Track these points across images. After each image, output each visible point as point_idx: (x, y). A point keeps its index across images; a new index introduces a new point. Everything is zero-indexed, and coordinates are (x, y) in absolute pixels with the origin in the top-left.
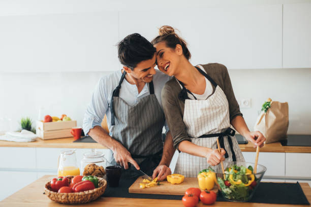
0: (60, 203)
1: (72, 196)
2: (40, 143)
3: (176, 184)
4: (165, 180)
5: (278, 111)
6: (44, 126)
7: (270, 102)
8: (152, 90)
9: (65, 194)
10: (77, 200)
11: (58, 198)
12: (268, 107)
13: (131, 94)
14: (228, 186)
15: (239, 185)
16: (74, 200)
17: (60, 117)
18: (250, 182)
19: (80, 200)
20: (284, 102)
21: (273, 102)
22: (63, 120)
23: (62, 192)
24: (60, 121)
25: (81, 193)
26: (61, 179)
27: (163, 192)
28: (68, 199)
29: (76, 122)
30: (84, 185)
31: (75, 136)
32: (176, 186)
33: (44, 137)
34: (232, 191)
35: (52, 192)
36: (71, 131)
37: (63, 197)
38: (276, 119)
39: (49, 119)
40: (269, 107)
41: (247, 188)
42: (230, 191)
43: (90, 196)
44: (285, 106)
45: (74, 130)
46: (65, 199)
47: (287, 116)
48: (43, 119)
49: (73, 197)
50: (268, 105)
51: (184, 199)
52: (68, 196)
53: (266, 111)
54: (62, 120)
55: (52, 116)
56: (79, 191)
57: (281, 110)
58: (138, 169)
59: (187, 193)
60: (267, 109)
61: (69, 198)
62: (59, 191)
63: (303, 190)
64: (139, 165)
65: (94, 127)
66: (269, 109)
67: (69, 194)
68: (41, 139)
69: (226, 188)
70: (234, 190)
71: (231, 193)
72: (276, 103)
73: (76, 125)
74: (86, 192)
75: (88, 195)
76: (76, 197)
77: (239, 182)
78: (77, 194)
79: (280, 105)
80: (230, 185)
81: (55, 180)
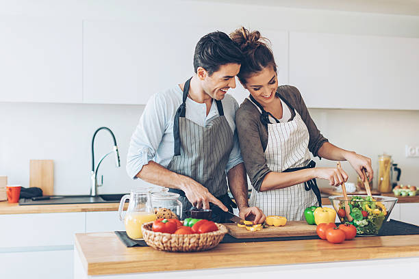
8: (221, 112)
10: (208, 244)
16: (204, 244)
23: (182, 233)
28: (198, 243)
29: (7, 177)
34: (369, 222)
36: (6, 190)
42: (367, 223)
45: (10, 189)
46: (194, 243)
49: (205, 239)
52: (199, 239)
58: (226, 210)
61: (200, 241)
65: (149, 162)
70: (372, 221)
73: (7, 184)
81: (159, 222)
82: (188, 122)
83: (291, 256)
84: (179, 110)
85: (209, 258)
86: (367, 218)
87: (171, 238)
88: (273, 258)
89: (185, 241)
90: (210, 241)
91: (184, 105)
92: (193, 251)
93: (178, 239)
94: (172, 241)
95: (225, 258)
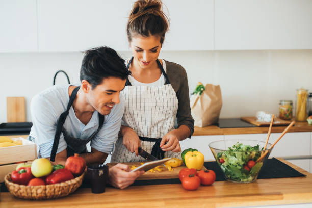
1: (51, 189)
5: (212, 94)
7: (203, 85)
9: (43, 186)
10: (56, 193)
11: (31, 193)
12: (202, 89)
16: (53, 194)
19: (60, 193)
20: (216, 84)
21: (208, 85)
25: (62, 184)
28: (45, 194)
35: (22, 186)
37: (39, 191)
38: (212, 102)
40: (204, 89)
43: (72, 187)
44: (218, 88)
46: (41, 193)
49: (53, 190)
52: (45, 189)
53: (200, 94)
56: (59, 182)
57: (215, 93)
60: (202, 92)
61: (47, 191)
62: (30, 184)
66: (204, 92)
67: (48, 186)
74: (69, 182)
75: (69, 185)
76: (56, 190)
78: (56, 185)
79: (213, 88)
81: (16, 173)
87: (20, 189)
89: (32, 191)
90: (58, 191)
92: (44, 199)
93: (26, 190)
94: (22, 191)
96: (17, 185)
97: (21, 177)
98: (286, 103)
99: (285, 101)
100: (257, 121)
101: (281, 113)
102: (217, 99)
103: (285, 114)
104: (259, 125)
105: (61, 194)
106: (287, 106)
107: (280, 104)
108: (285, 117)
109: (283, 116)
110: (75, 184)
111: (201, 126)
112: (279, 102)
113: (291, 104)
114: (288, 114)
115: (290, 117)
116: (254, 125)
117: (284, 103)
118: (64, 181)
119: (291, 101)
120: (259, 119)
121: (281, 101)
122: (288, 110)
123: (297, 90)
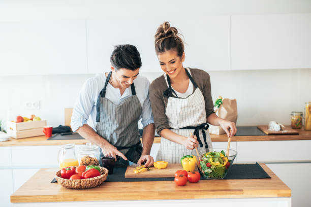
0: (72, 189)
1: (84, 182)
2: (14, 142)
3: (162, 169)
4: (152, 166)
5: (229, 107)
6: (17, 126)
7: (221, 100)
8: (134, 92)
9: (78, 180)
11: (71, 184)
12: (220, 103)
13: (115, 96)
14: (209, 167)
15: (217, 165)
16: (85, 185)
17: (30, 117)
18: (225, 163)
20: (233, 99)
21: (225, 99)
22: (34, 119)
23: (73, 179)
24: (30, 121)
25: (91, 179)
26: (70, 169)
27: (154, 176)
28: (80, 185)
29: (46, 121)
30: (91, 173)
31: (46, 134)
32: (163, 170)
33: (17, 137)
35: (65, 180)
36: (43, 130)
37: (76, 183)
38: (228, 113)
39: (21, 120)
40: (222, 103)
41: (224, 168)
42: (211, 171)
43: (98, 181)
44: (234, 102)
45: (45, 129)
46: (78, 184)
47: (236, 111)
48: (15, 120)
50: (220, 102)
51: (176, 179)
53: (218, 107)
54: (32, 119)
55: (23, 116)
56: (89, 177)
57: (231, 106)
58: (126, 159)
59: (176, 175)
60: (220, 105)
62: (71, 178)
63: (263, 168)
64: (126, 155)
65: (84, 125)
66: (222, 106)
67: (82, 180)
68: (14, 139)
69: (208, 168)
70: (214, 170)
71: (211, 173)
72: (226, 100)
73: (46, 125)
74: (96, 178)
76: (87, 183)
77: (218, 163)
78: (89, 179)
79: (230, 101)
80: (211, 166)
81: (64, 169)
82: (106, 101)
83: (138, 196)
84: (101, 92)
85: (82, 194)
86: (210, 168)
87: (64, 181)
88: (125, 196)
90: (89, 184)
91: (105, 89)
92: (79, 188)
93: (68, 182)
95: (93, 195)
96: (62, 179)
97: (67, 172)
98: (297, 114)
99: (296, 113)
100: (269, 130)
101: (292, 122)
102: (232, 111)
103: (296, 123)
104: (267, 133)
105: (91, 185)
106: (297, 116)
107: (292, 115)
108: (296, 126)
109: (294, 125)
110: (100, 179)
111: (218, 134)
112: (291, 114)
113: (302, 115)
114: (298, 124)
115: (300, 126)
116: (264, 133)
117: (294, 114)
118: (93, 177)
119: (301, 112)
120: (271, 128)
121: (292, 112)
122: (297, 120)
123: (306, 103)
